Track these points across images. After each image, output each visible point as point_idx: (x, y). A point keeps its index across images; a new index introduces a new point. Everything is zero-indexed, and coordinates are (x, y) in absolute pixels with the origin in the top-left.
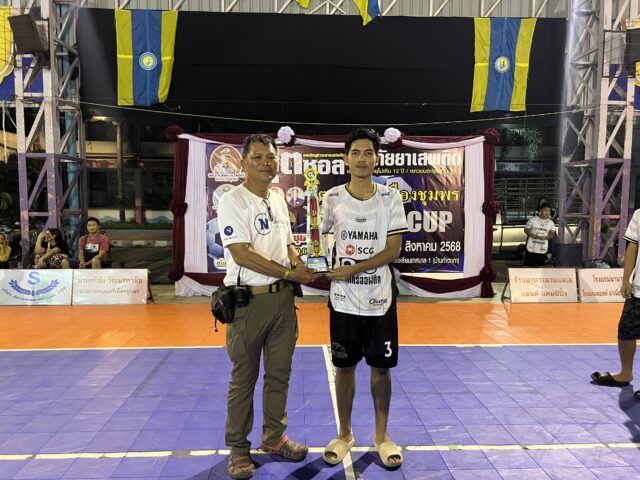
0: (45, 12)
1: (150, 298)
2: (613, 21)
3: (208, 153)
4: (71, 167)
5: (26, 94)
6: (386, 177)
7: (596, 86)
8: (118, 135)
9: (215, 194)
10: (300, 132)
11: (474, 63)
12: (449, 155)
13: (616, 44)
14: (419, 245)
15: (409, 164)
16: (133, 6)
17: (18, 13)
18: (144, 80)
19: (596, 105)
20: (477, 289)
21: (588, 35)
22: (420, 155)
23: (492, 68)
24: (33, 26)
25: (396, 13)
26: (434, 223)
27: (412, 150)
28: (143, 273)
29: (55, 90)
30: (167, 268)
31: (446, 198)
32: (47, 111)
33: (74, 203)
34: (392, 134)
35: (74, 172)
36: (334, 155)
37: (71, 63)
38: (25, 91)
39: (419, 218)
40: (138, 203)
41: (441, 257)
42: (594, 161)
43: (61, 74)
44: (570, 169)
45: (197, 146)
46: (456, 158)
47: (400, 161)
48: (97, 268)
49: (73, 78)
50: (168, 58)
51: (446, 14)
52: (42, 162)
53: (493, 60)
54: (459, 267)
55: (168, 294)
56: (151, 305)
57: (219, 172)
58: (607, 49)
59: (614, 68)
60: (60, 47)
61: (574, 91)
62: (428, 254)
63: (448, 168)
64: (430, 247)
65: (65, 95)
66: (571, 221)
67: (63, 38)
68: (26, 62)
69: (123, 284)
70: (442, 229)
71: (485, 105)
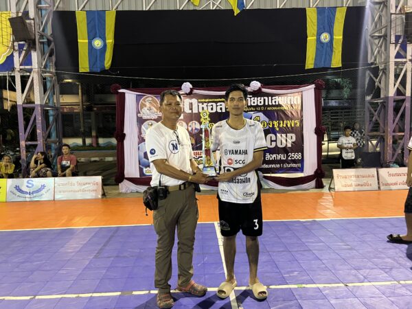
0: (32, 14)
1: (104, 195)
2: (397, 7)
3: (138, 101)
4: (51, 113)
5: (22, 67)
6: (252, 113)
7: (387, 49)
8: (80, 91)
9: (143, 127)
10: (196, 85)
11: (307, 37)
12: (292, 98)
13: (399, 22)
14: (275, 156)
15: (267, 104)
16: (87, 8)
17: (15, 16)
18: (96, 55)
19: (387, 62)
20: (313, 183)
21: (380, 17)
22: (273, 98)
23: (318, 40)
24: (24, 24)
25: (255, 7)
26: (284, 141)
27: (268, 95)
28: (99, 179)
29: (40, 63)
30: (113, 175)
31: (291, 125)
32: (35, 77)
33: (54, 135)
34: (255, 85)
35: (53, 116)
36: (218, 100)
37: (49, 46)
38: (20, 65)
39: (274, 138)
40: (94, 134)
41: (289, 163)
42: (387, 98)
43: (43, 53)
44: (371, 104)
45: (130, 97)
46: (297, 99)
47: (260, 102)
48: (69, 176)
49: (51, 55)
50: (110, 41)
51: (288, 7)
52: (32, 110)
53: (319, 35)
54: (301, 170)
55: (115, 192)
56: (104, 199)
57: (145, 113)
58: (393, 25)
59: (398, 38)
60: (42, 36)
61: (373, 53)
62: (281, 162)
63: (291, 105)
64: (282, 157)
65: (46, 67)
66: (373, 137)
67: (43, 30)
68: (21, 47)
69: (86, 186)
70: (289, 145)
71: (315, 64)
